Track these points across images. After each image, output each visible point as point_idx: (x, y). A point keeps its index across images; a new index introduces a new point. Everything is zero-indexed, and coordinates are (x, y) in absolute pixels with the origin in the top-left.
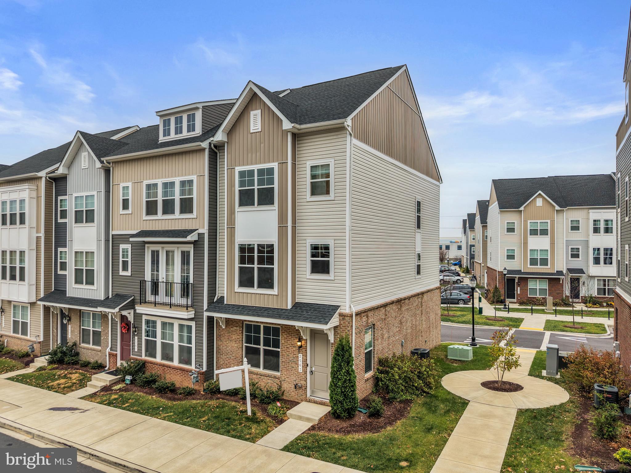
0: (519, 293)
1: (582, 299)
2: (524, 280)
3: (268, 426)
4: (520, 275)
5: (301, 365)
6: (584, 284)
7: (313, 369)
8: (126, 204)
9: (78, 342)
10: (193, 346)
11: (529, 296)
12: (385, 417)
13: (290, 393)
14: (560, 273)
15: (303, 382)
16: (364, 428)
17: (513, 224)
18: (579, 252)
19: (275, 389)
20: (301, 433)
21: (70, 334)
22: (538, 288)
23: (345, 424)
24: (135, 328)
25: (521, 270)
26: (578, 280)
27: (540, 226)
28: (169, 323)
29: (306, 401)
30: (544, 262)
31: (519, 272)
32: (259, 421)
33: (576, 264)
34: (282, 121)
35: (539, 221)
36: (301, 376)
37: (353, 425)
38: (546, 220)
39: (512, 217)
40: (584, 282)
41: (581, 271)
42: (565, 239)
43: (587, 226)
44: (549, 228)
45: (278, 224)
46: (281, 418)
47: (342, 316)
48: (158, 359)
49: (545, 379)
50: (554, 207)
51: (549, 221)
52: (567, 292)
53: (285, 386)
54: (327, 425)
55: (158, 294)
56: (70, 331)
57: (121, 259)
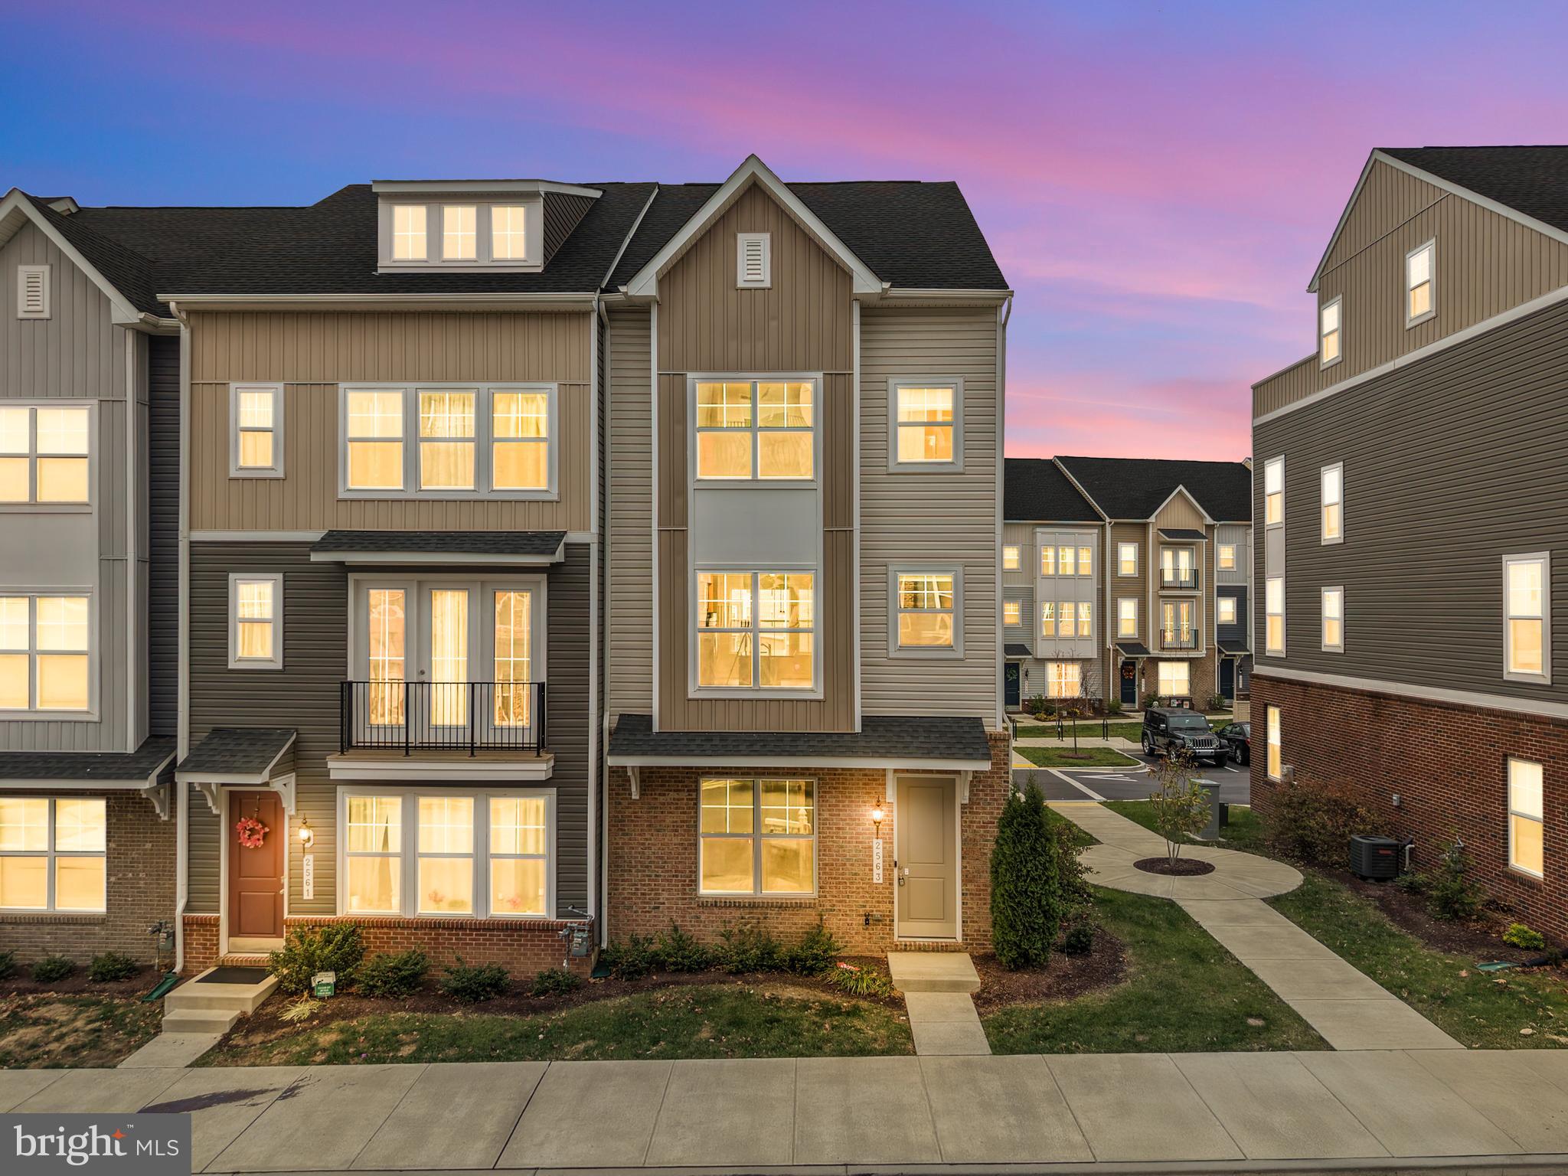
5: (881, 865)
7: (906, 872)
10: (548, 856)
13: (849, 939)
15: (884, 907)
16: (1091, 978)
20: (977, 1016)
23: (1046, 979)
29: (895, 950)
32: (852, 1011)
34: (850, 269)
36: (880, 893)
45: (824, 526)
46: (886, 995)
53: (834, 924)
57: (235, 622)
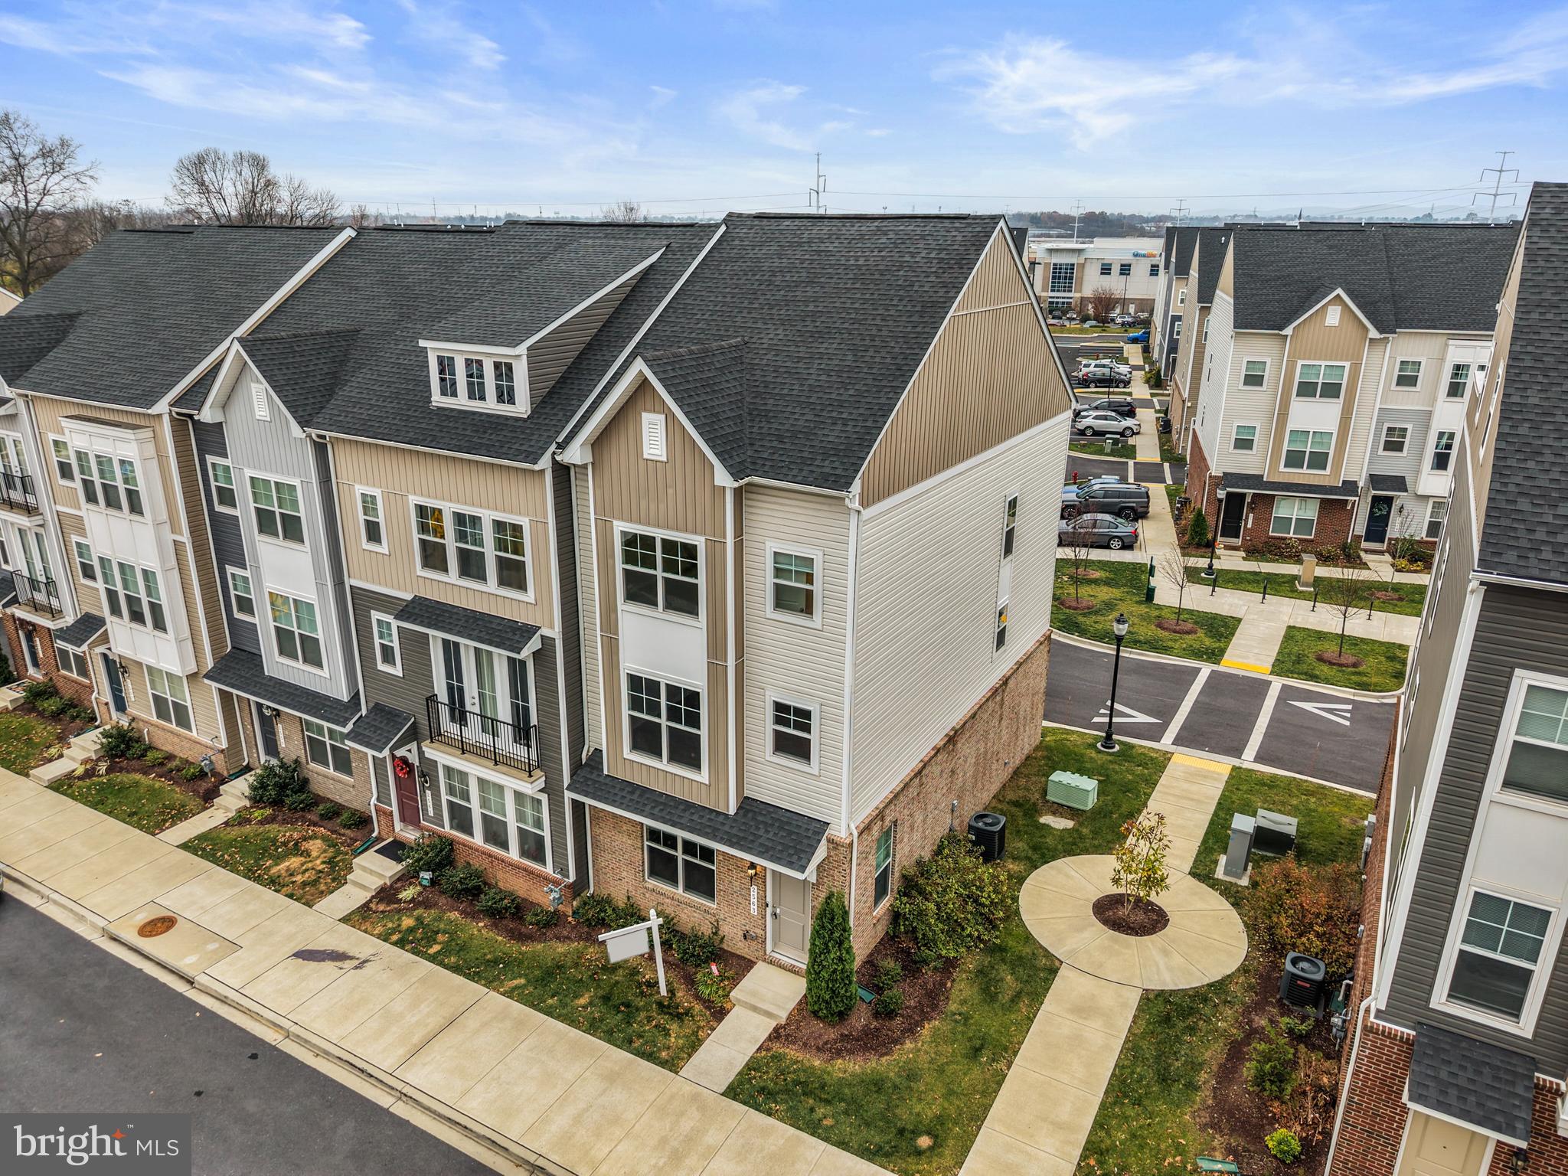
0: (1249, 526)
1: (1389, 543)
2: (1264, 503)
3: (699, 1027)
4: (1259, 489)
5: (756, 903)
6: (1400, 512)
7: (778, 911)
8: (373, 532)
9: (303, 757)
10: (547, 834)
11: (1270, 534)
12: (903, 1016)
13: (735, 943)
14: (1350, 487)
15: (759, 932)
16: (866, 1044)
17: (1261, 366)
18: (1404, 437)
19: (706, 930)
20: (755, 1050)
21: (282, 741)
22: (1294, 517)
23: (832, 1034)
24: (424, 776)
25: (1262, 476)
26: (1389, 501)
27: (1324, 374)
28: (494, 784)
29: (764, 960)
30: (1319, 460)
31: (1255, 480)
32: (682, 1014)
33: (1392, 465)
34: (712, 466)
35: (1323, 363)
36: (755, 921)
37: (846, 1035)
38: (1341, 360)
39: (1262, 349)
40: (1402, 507)
41: (1399, 483)
42: (1378, 406)
43: (1435, 377)
44: (1344, 383)
45: (708, 658)
46: (720, 1005)
47: (833, 843)
48: (478, 839)
49: (1217, 889)
50: (1367, 330)
51: (1347, 364)
52: (1359, 525)
53: (725, 929)
54: (801, 1031)
55: (466, 725)
56: (281, 736)
57: (377, 641)
